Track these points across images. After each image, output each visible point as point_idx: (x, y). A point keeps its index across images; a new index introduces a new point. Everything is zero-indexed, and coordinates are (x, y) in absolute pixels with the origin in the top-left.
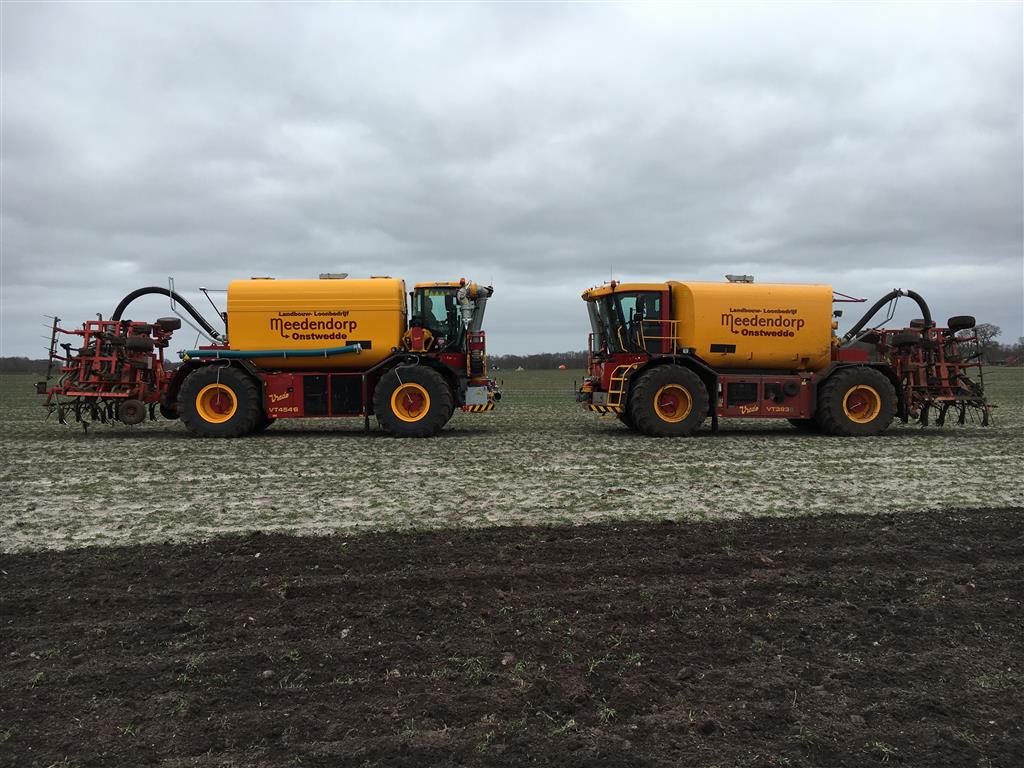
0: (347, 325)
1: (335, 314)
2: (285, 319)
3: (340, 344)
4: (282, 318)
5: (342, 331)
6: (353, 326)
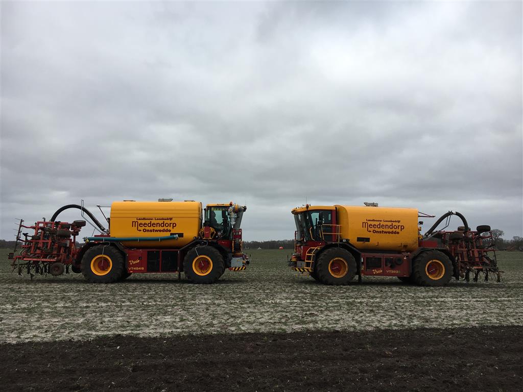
0: (172, 225)
1: (165, 219)
2: (140, 222)
3: (168, 234)
4: (138, 221)
5: (169, 228)
6: (174, 225)
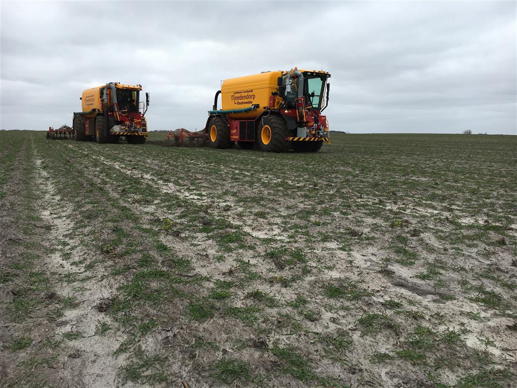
0: (252, 96)
3: (249, 106)
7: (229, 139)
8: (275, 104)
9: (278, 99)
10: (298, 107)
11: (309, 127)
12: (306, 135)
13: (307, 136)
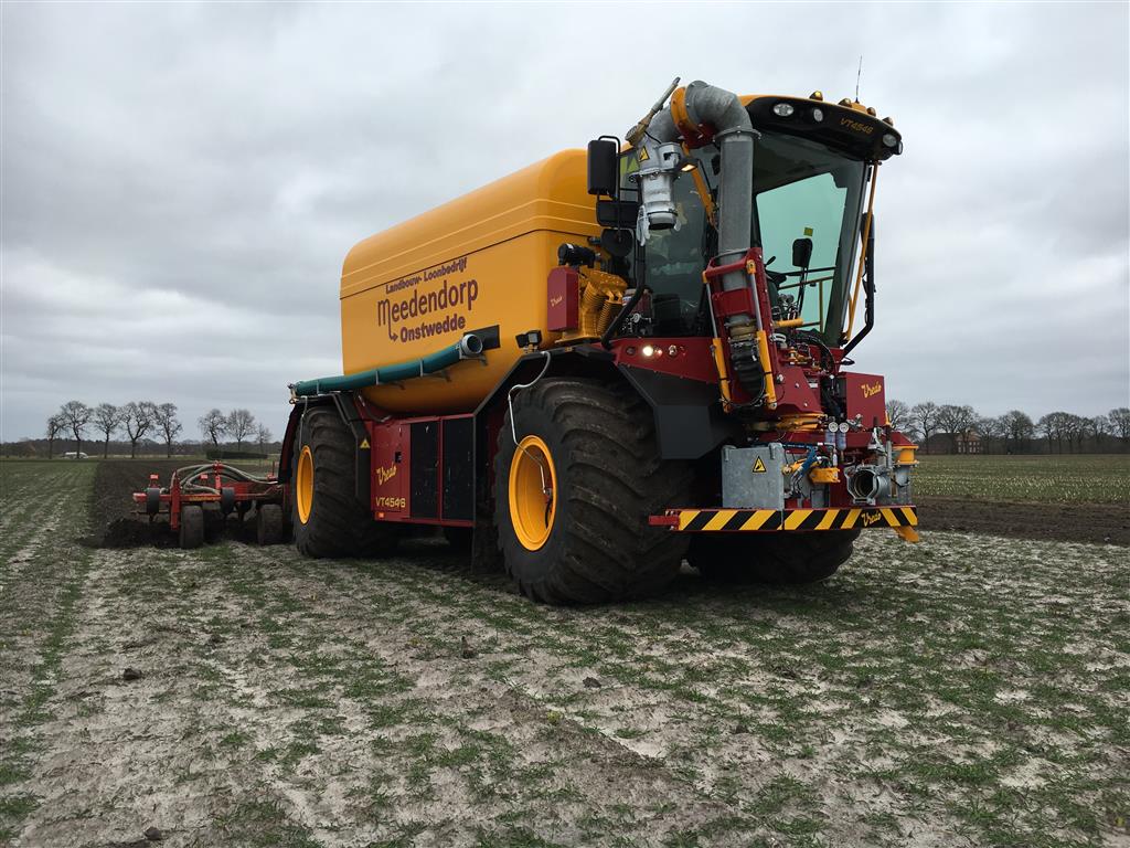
7: (369, 512)
8: (583, 312)
9: (599, 283)
10: (723, 320)
11: (797, 444)
12: (782, 495)
13: (791, 503)
